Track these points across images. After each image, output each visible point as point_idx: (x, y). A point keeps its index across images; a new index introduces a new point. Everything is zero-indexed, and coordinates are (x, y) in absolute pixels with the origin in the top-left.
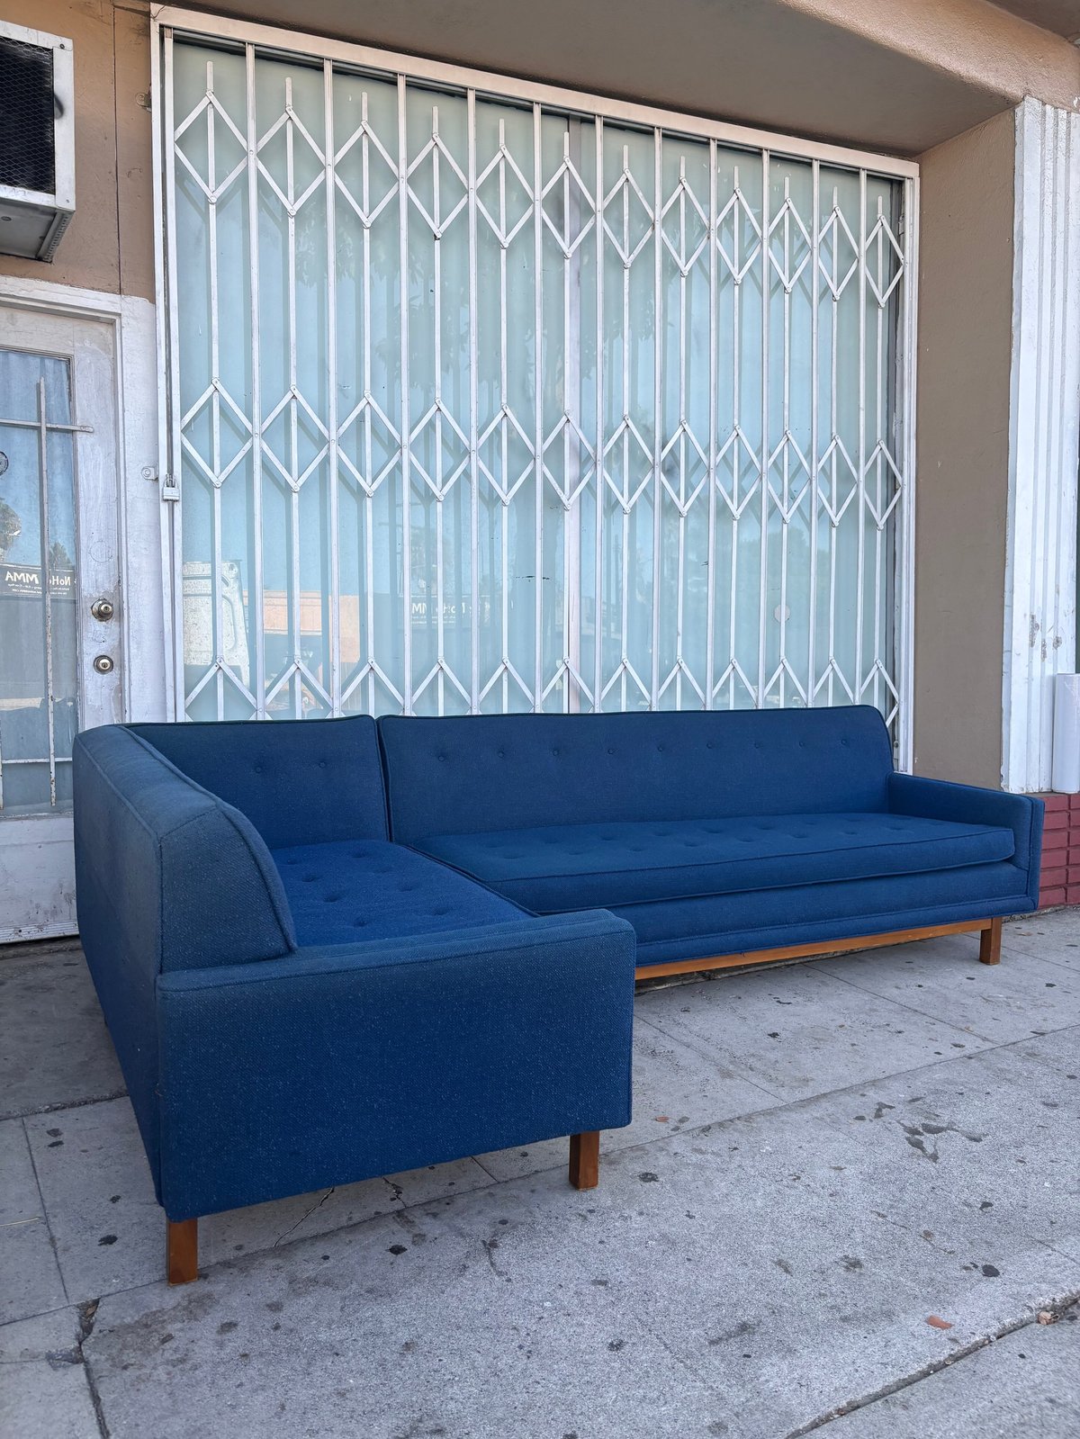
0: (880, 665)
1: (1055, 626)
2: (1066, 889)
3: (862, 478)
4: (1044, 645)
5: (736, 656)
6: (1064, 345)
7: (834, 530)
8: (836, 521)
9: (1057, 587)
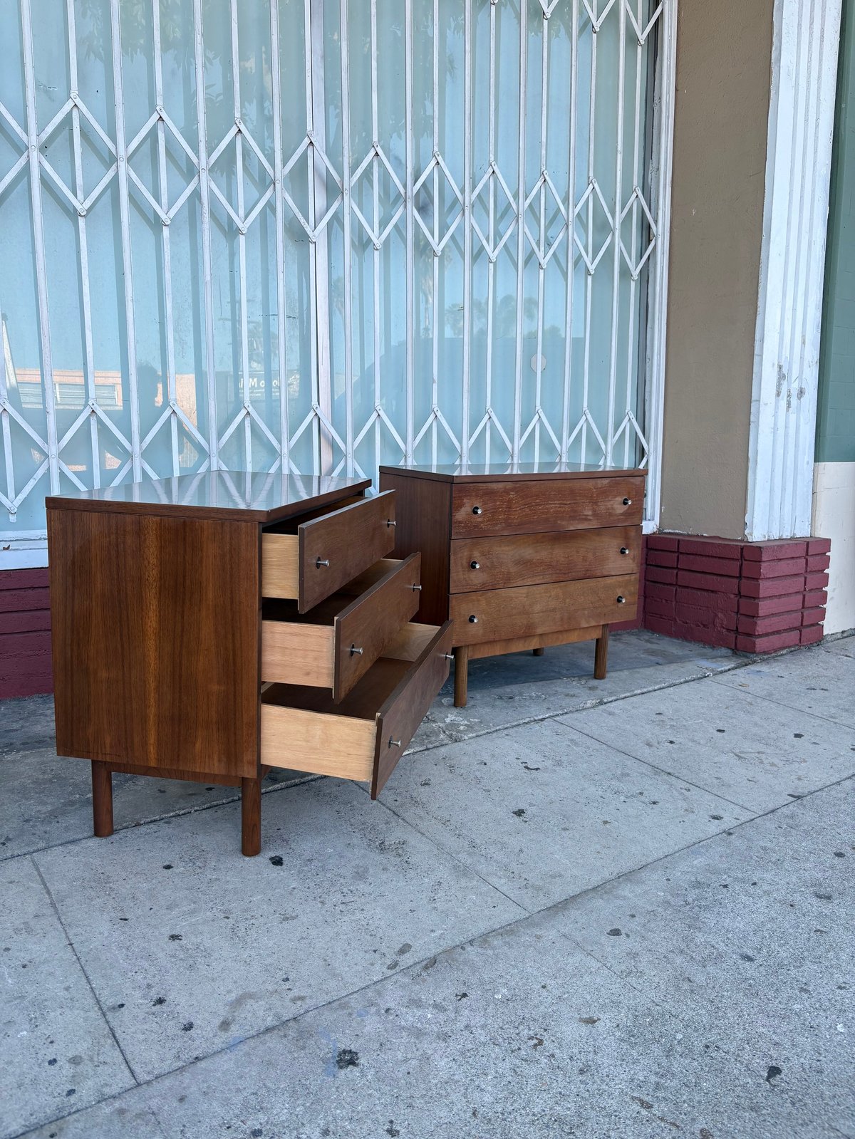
0: (632, 416)
1: (800, 377)
2: (800, 631)
3: (618, 226)
4: (789, 396)
5: (492, 406)
6: (819, 88)
7: (590, 278)
8: (592, 268)
9: (803, 337)
